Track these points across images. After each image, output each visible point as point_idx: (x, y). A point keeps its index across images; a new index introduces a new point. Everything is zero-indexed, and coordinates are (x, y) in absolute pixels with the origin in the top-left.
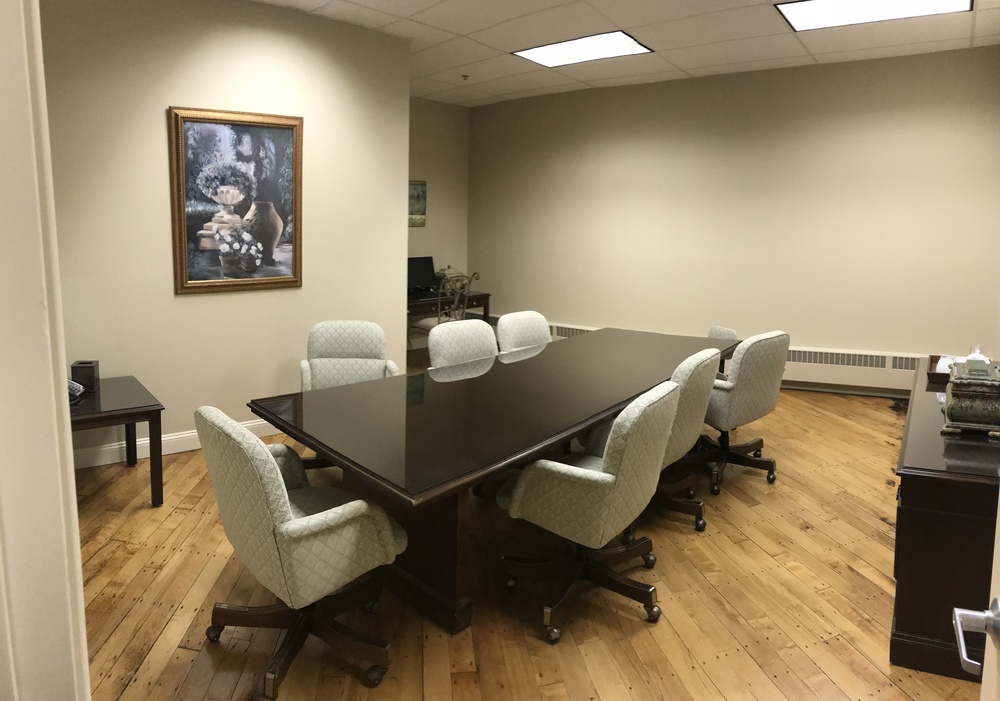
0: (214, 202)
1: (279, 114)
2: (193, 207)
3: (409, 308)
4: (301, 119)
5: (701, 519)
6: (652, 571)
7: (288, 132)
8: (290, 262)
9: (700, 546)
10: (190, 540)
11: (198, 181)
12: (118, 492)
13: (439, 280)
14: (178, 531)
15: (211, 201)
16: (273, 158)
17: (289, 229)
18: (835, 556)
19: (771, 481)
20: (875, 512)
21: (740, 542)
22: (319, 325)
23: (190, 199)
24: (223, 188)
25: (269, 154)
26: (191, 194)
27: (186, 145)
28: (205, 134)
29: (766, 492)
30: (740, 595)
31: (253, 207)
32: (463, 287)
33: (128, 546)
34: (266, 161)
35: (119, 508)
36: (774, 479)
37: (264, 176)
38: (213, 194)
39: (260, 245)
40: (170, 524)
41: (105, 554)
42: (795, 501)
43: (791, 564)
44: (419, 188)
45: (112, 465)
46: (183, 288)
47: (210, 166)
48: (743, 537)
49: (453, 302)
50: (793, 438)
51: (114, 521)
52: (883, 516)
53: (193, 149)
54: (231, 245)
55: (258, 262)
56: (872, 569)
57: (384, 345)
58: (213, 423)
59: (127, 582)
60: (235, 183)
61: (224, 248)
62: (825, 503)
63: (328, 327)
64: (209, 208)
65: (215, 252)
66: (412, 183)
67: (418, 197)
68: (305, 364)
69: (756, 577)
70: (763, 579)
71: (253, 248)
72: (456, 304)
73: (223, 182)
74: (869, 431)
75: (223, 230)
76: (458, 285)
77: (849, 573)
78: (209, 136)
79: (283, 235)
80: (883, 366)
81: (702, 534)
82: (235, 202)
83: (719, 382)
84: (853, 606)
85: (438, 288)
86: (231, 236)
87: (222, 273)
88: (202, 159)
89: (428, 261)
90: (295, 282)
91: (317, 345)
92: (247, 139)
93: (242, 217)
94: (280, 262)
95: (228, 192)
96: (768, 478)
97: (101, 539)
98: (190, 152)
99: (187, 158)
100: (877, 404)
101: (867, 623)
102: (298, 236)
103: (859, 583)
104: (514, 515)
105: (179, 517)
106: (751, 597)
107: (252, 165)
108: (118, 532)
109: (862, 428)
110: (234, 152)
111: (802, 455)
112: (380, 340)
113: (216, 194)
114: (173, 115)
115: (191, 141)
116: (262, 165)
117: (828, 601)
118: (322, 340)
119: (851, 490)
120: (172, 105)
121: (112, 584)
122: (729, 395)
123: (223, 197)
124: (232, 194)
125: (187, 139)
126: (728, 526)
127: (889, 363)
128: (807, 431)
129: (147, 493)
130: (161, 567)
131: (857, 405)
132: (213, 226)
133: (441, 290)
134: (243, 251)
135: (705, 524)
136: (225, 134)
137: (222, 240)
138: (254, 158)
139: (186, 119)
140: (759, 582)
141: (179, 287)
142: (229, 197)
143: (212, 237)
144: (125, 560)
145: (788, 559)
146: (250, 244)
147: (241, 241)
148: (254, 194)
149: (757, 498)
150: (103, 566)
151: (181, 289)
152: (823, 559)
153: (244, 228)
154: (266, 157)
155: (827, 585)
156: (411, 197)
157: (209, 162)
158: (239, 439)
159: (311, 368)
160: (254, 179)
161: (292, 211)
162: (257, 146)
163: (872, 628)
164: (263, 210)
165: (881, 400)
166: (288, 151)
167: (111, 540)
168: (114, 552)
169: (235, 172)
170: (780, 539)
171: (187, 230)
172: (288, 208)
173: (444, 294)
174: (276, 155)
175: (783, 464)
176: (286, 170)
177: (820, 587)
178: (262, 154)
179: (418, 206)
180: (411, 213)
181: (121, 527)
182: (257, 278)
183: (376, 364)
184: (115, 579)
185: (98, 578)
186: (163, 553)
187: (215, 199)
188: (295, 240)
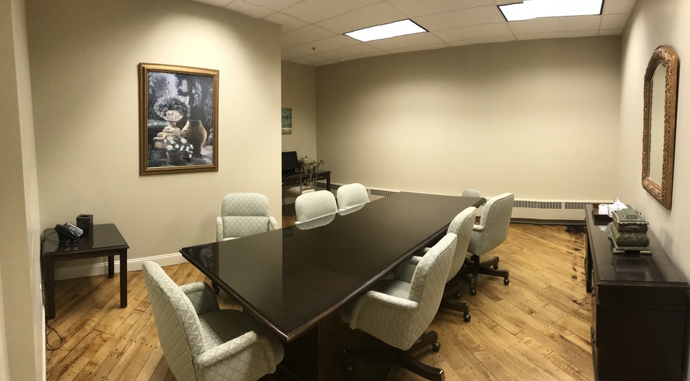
0: (165, 120)
1: (205, 68)
2: (153, 123)
3: (283, 182)
4: (218, 71)
5: (467, 314)
6: (438, 354)
7: (209, 78)
8: (211, 156)
9: (468, 333)
10: (141, 334)
11: (155, 108)
12: (101, 296)
13: (300, 164)
14: (135, 326)
15: (162, 120)
16: (200, 94)
17: (211, 137)
18: (552, 330)
19: (506, 283)
20: (569, 297)
21: (493, 327)
22: (228, 196)
23: (150, 119)
24: (170, 112)
25: (198, 91)
26: (151, 116)
27: (149, 86)
28: (160, 79)
29: (504, 291)
30: (498, 367)
31: (188, 123)
32: (314, 168)
33: (103, 335)
34: (196, 95)
35: (100, 306)
36: (508, 282)
37: (195, 105)
38: (163, 115)
39: (191, 146)
40: (130, 321)
41: (88, 340)
42: (522, 295)
43: (526, 339)
44: (288, 112)
45: (99, 276)
46: (144, 171)
47: (163, 98)
48: (494, 324)
49: (309, 177)
50: (515, 253)
51: (97, 316)
52: (574, 299)
53: (152, 88)
54: (173, 145)
55: (190, 156)
56: (574, 335)
57: (268, 207)
58: (152, 277)
59: (100, 363)
60: (177, 109)
61: (170, 148)
62: (539, 294)
63: (234, 197)
64: (161, 123)
65: (164, 150)
66: (283, 110)
67: (287, 117)
68: (219, 220)
69: (507, 353)
70: (511, 353)
71: (188, 147)
72: (311, 178)
73: (170, 108)
74: (557, 246)
75: (169, 137)
76: (312, 167)
77: (561, 340)
78: (162, 80)
79: (207, 140)
80: (560, 208)
81: (469, 324)
82: (177, 120)
83: (476, 226)
84: (568, 363)
85: (300, 169)
86: (174, 140)
87: (168, 163)
88: (157, 94)
89: (294, 154)
90: (214, 168)
91: (227, 208)
92: (185, 82)
93: (181, 129)
94: (205, 156)
95: (173, 114)
96: (505, 281)
97: (88, 328)
98: (150, 90)
99: (149, 94)
100: (558, 229)
101: (578, 374)
102: (216, 140)
103: (569, 346)
104: (353, 327)
105: (135, 316)
106: (505, 368)
107: (188, 98)
108: (98, 324)
109: (553, 245)
110: (177, 90)
111: (521, 264)
112: (266, 204)
113: (165, 115)
114: (142, 68)
115: (151, 84)
116: (194, 98)
117: (553, 362)
118: (230, 205)
119: (554, 285)
120: (141, 62)
121: (91, 363)
122: (481, 234)
123: (170, 117)
124: (176, 116)
125: (149, 82)
126: (484, 316)
127: (563, 206)
128: (522, 249)
129: (118, 297)
130: (122, 354)
131: (548, 231)
132: (163, 134)
133: (302, 170)
134: (181, 149)
135: (470, 317)
136: (172, 79)
137: (168, 143)
138: (189, 94)
139: (149, 70)
140: (508, 355)
141: (142, 171)
142: (173, 117)
143: (162, 141)
144: (101, 345)
145: (524, 336)
146: (186, 145)
147: (180, 144)
148: (189, 115)
149: (500, 296)
150: (86, 348)
151: (143, 172)
152: (545, 333)
153: (182, 136)
154: (196, 93)
155: (550, 351)
156: (283, 117)
157: (162, 96)
158: (169, 294)
159: (224, 222)
160: (188, 106)
161: (213, 126)
162: (191, 86)
163: (581, 377)
164: (194, 125)
165: (560, 227)
166: (210, 90)
167: (94, 329)
168: (94, 339)
169: (177, 102)
170: (518, 323)
171: (148, 137)
172: (210, 124)
173: (303, 173)
174: (202, 92)
175: (513, 272)
176: (209, 101)
177: (547, 353)
178: (194, 91)
179: (287, 123)
180: (283, 126)
181: (101, 320)
182: (190, 166)
183: (263, 220)
184: (92, 360)
185: (83, 358)
186: (123, 343)
187: (165, 118)
188: (214, 143)
